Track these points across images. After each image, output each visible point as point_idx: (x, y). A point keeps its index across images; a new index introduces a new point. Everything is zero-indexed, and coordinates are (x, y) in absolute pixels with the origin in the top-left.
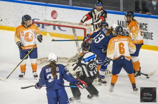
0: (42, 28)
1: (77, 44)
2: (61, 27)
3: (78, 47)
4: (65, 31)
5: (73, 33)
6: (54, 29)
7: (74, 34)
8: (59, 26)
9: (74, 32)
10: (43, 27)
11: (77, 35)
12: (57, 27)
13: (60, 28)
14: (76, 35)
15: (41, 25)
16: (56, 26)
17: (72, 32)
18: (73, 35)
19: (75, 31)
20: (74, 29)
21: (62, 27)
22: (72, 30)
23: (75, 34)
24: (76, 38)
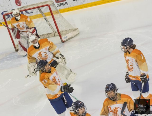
1: (47, 20)
2: (27, 11)
3: (48, 22)
4: (32, 12)
5: (40, 12)
7: (41, 13)
9: (40, 11)
11: (44, 12)
14: (42, 13)
15: (10, 15)
16: (23, 12)
17: (39, 11)
18: (41, 14)
19: (41, 10)
21: (29, 11)
22: (38, 10)
24: (44, 15)
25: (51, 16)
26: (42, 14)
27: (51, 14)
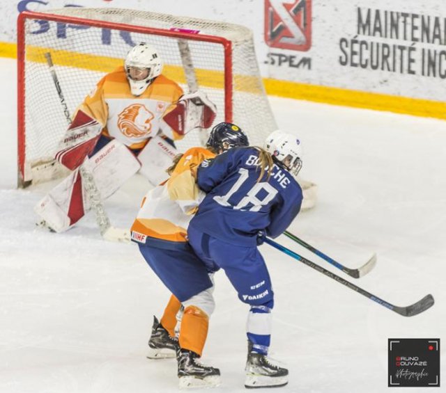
0: (59, 36)
2: (132, 34)
5: (180, 57)
6: (106, 40)
7: (183, 63)
8: (126, 30)
9: (184, 53)
10: (61, 34)
11: (197, 64)
12: (115, 34)
13: (130, 38)
14: (190, 65)
15: (53, 25)
16: (113, 31)
17: (179, 53)
18: (182, 65)
19: (187, 49)
20: (185, 41)
21: (136, 34)
22: (177, 45)
23: (189, 60)
24: (191, 77)
25: (222, 92)
26: (186, 70)
27: (223, 85)
